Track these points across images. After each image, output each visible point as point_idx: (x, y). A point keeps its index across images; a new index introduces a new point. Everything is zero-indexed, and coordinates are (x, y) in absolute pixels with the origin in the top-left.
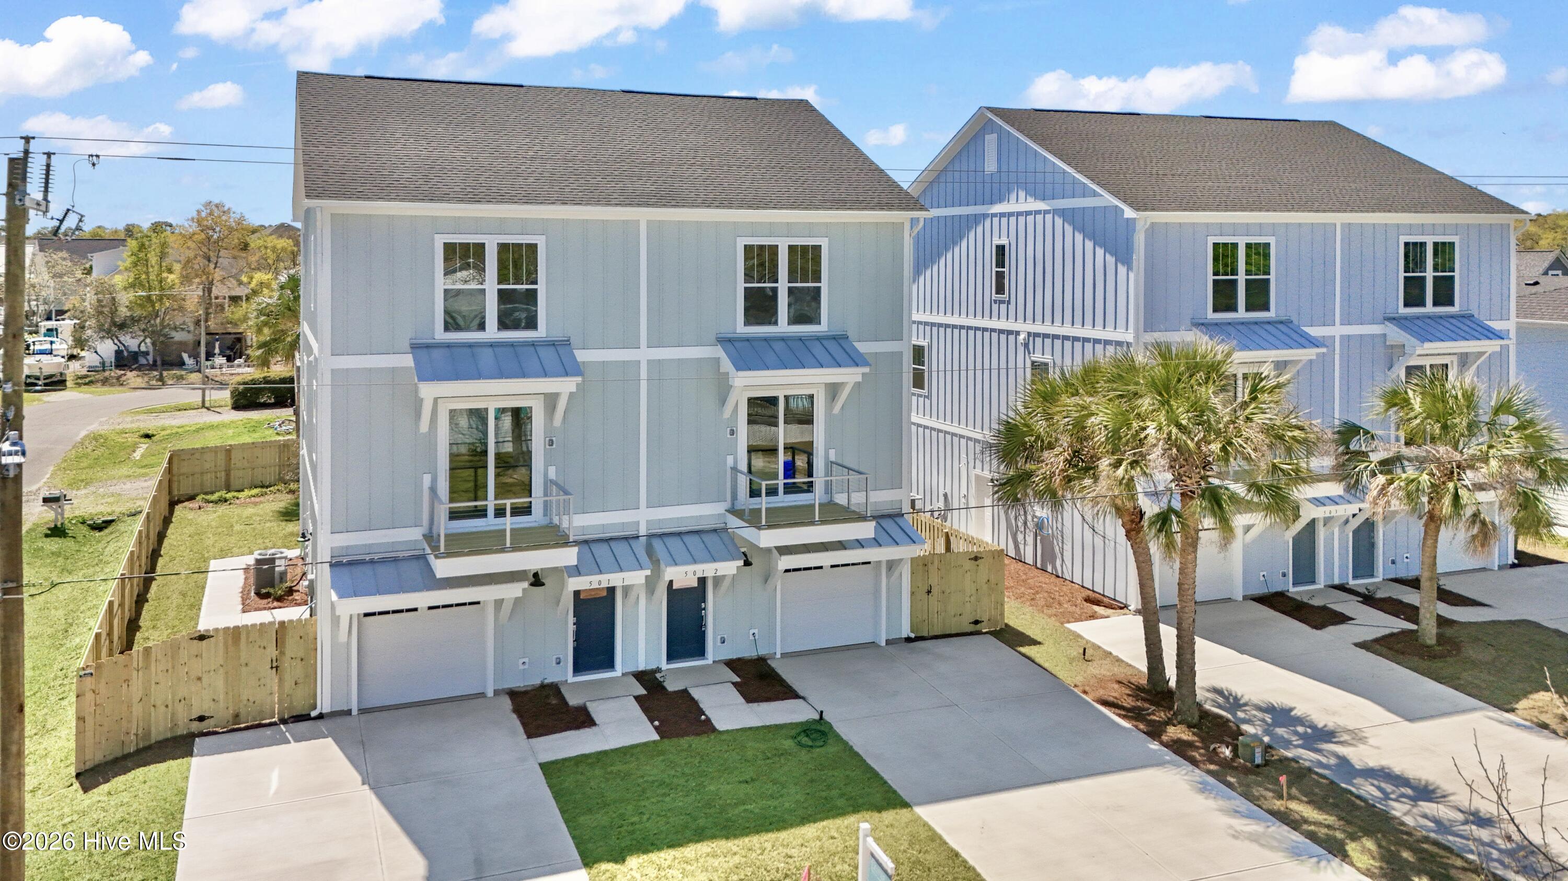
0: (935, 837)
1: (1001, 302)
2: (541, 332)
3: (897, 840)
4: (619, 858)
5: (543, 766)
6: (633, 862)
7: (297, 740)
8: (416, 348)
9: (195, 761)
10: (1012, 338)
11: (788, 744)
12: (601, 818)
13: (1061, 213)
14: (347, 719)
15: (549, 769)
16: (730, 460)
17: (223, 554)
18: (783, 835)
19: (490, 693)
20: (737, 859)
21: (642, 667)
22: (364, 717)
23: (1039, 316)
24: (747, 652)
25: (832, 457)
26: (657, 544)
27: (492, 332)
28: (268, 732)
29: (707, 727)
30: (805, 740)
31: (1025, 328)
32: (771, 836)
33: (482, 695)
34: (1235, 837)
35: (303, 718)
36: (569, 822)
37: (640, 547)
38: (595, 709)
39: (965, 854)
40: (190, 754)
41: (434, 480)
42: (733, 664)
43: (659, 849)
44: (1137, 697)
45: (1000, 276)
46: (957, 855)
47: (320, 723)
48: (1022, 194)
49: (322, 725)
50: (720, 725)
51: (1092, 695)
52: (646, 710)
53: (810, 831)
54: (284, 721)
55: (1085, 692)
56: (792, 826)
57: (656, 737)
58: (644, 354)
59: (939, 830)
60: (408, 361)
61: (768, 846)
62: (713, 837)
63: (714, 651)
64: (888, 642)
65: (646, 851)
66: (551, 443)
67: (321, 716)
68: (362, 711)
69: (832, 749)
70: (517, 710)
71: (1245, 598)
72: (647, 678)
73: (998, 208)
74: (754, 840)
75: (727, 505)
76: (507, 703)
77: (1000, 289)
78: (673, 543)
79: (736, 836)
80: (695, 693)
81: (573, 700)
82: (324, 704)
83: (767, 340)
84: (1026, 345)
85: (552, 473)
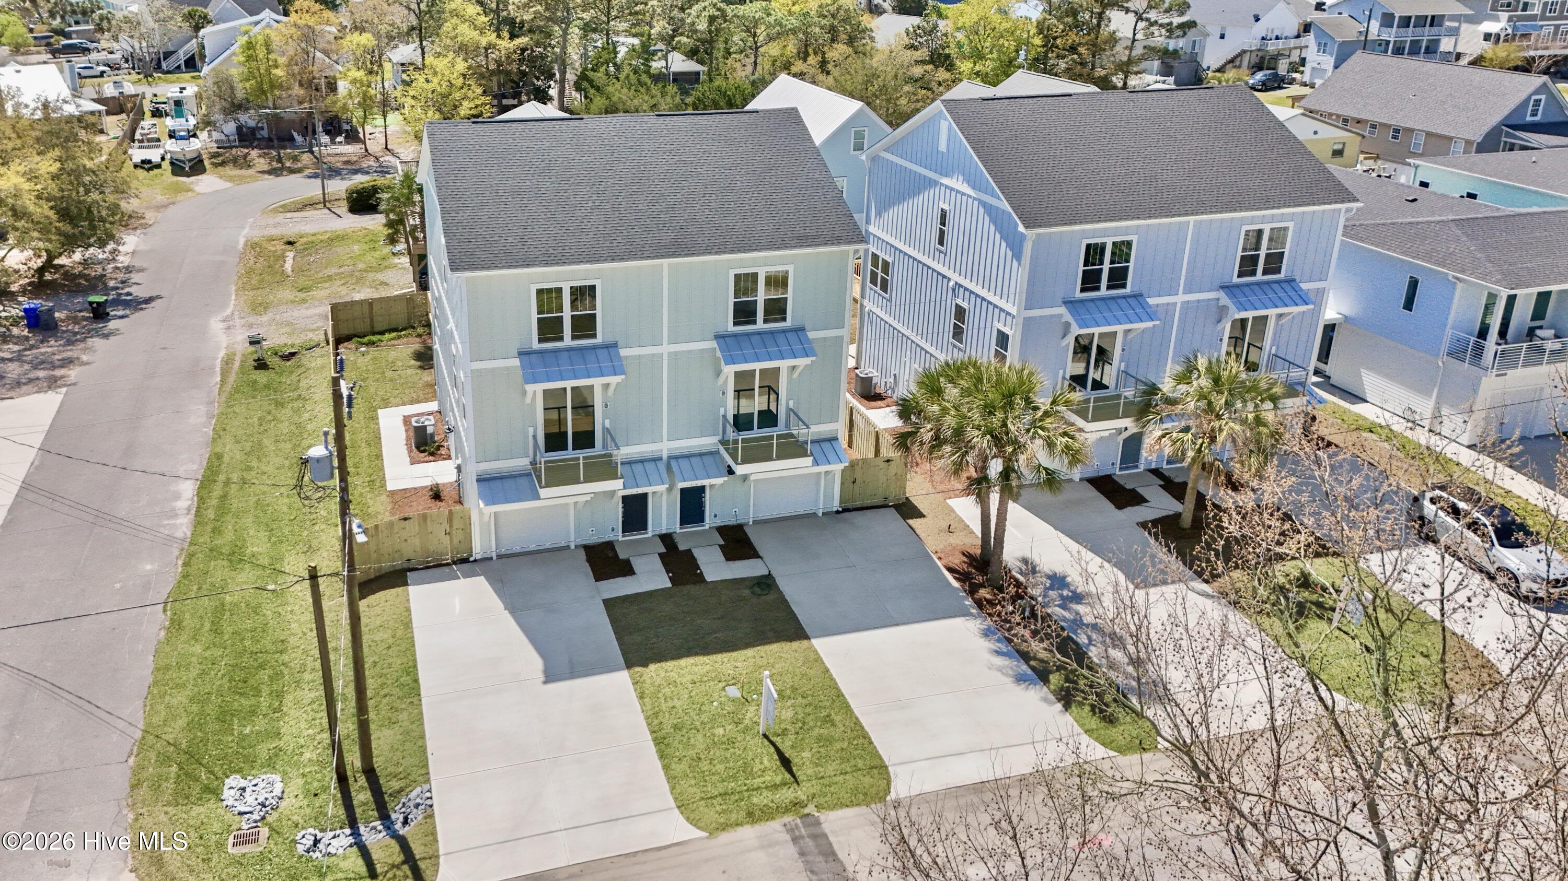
0: (818, 659)
1: (941, 252)
2: (599, 339)
3: (797, 660)
4: (645, 665)
5: (604, 601)
6: (652, 667)
7: (466, 576)
8: (522, 354)
9: (410, 588)
10: (945, 281)
11: (746, 592)
12: (637, 638)
13: (984, 204)
14: (490, 563)
15: (609, 604)
16: (722, 411)
17: (386, 404)
18: (734, 654)
19: (573, 547)
20: (708, 667)
21: (664, 532)
22: (500, 561)
23: (963, 272)
24: (732, 521)
25: (791, 406)
26: (674, 463)
27: (568, 340)
28: (447, 569)
29: (700, 579)
30: (757, 590)
31: (955, 278)
32: (728, 655)
33: (568, 547)
34: (989, 668)
35: (465, 561)
36: (619, 639)
37: (662, 466)
38: (636, 563)
39: (832, 671)
40: (406, 584)
41: (535, 431)
42: (721, 530)
43: (666, 660)
44: (970, 565)
45: (942, 233)
46: (828, 671)
47: (475, 565)
48: (961, 178)
49: (477, 567)
50: (709, 577)
51: (945, 561)
52: (665, 564)
53: (750, 652)
54: (455, 563)
55: (940, 558)
56: (740, 649)
57: (670, 585)
58: (666, 349)
59: (822, 655)
60: (516, 362)
61: (726, 660)
62: (696, 654)
63: (709, 521)
64: (824, 514)
65: (660, 661)
66: (606, 406)
67: (475, 561)
68: (500, 557)
69: (772, 597)
70: (589, 560)
71: (1081, 480)
72: (667, 539)
73: (945, 181)
74: (719, 657)
75: (719, 437)
76: (582, 554)
77: (941, 242)
78: (684, 463)
79: (708, 654)
80: (697, 553)
81: (622, 556)
82: (477, 552)
83: (748, 335)
84: (954, 290)
85: (607, 423)
